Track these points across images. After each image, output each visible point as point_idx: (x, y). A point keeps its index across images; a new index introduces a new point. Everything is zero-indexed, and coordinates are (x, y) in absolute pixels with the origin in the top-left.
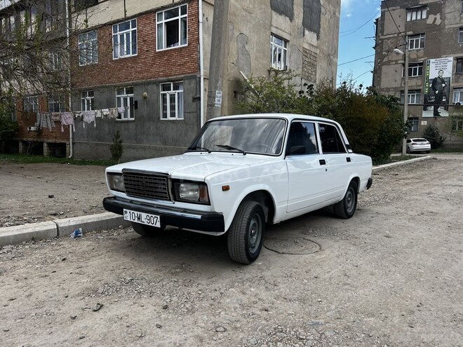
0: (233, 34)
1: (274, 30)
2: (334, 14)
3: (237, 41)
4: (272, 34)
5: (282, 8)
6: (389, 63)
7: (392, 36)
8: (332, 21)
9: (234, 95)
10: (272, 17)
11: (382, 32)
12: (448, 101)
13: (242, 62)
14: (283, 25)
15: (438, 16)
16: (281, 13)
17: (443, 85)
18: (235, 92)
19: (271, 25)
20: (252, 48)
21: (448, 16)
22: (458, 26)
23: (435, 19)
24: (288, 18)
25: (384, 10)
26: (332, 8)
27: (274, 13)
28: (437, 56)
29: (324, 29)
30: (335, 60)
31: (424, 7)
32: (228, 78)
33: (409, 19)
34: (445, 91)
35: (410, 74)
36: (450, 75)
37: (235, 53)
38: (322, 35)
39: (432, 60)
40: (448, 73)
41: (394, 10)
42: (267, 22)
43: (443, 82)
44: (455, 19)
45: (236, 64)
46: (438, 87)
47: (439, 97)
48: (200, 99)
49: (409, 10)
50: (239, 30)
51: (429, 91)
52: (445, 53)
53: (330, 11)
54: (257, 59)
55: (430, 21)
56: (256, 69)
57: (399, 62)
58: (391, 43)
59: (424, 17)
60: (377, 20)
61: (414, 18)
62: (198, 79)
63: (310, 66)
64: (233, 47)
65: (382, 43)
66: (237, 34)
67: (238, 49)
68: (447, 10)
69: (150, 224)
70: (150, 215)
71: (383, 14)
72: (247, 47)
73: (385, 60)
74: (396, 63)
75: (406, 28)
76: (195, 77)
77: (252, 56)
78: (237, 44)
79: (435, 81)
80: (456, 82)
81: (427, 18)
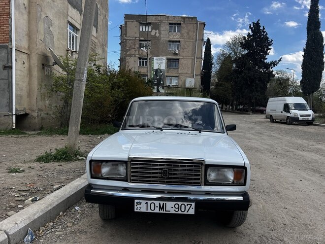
0: (41, 15)
1: (70, 20)
2: (105, 16)
3: (44, 22)
4: (69, 22)
5: (75, 3)
6: (131, 55)
7: (131, 38)
8: (104, 21)
9: (42, 67)
10: (68, 8)
11: (126, 34)
12: (163, 83)
13: (48, 40)
14: (76, 17)
15: (157, 31)
16: (74, 7)
17: (161, 74)
18: (43, 65)
19: (68, 15)
20: (55, 30)
21: (163, 32)
22: (168, 39)
23: (156, 33)
24: (78, 12)
25: (126, 20)
26: (104, 12)
27: (69, 6)
28: (157, 56)
29: (100, 26)
30: (106, 49)
31: (150, 24)
32: (36, 52)
33: (141, 30)
34: (162, 77)
35: (143, 65)
36: (164, 68)
37: (42, 32)
38: (99, 30)
39: (155, 58)
40: (163, 67)
41: (132, 22)
42: (65, 11)
43: (161, 72)
44: (166, 35)
45: (44, 41)
46: (158, 74)
47: (159, 80)
48: (11, 67)
49: (142, 24)
50: (45, 14)
51: (154, 76)
52: (161, 55)
53: (103, 14)
54: (58, 39)
55: (153, 33)
56: (58, 48)
57: (137, 56)
58: (132, 43)
59: (150, 30)
60: (121, 26)
61: (144, 30)
62: (9, 50)
63: (92, 51)
64: (42, 26)
65: (126, 41)
66: (44, 16)
67: (44, 29)
68: (162, 29)
69: (180, 212)
70: (180, 203)
71: (126, 23)
72: (51, 29)
73: (128, 53)
74: (135, 57)
75: (140, 35)
76: (6, 47)
77: (55, 36)
78: (44, 25)
79: (156, 70)
80: (168, 72)
81: (152, 31)
